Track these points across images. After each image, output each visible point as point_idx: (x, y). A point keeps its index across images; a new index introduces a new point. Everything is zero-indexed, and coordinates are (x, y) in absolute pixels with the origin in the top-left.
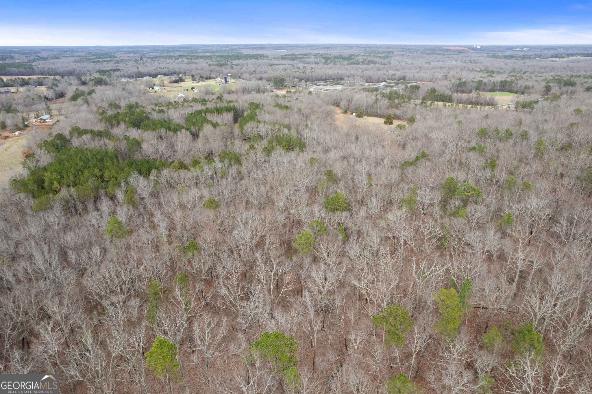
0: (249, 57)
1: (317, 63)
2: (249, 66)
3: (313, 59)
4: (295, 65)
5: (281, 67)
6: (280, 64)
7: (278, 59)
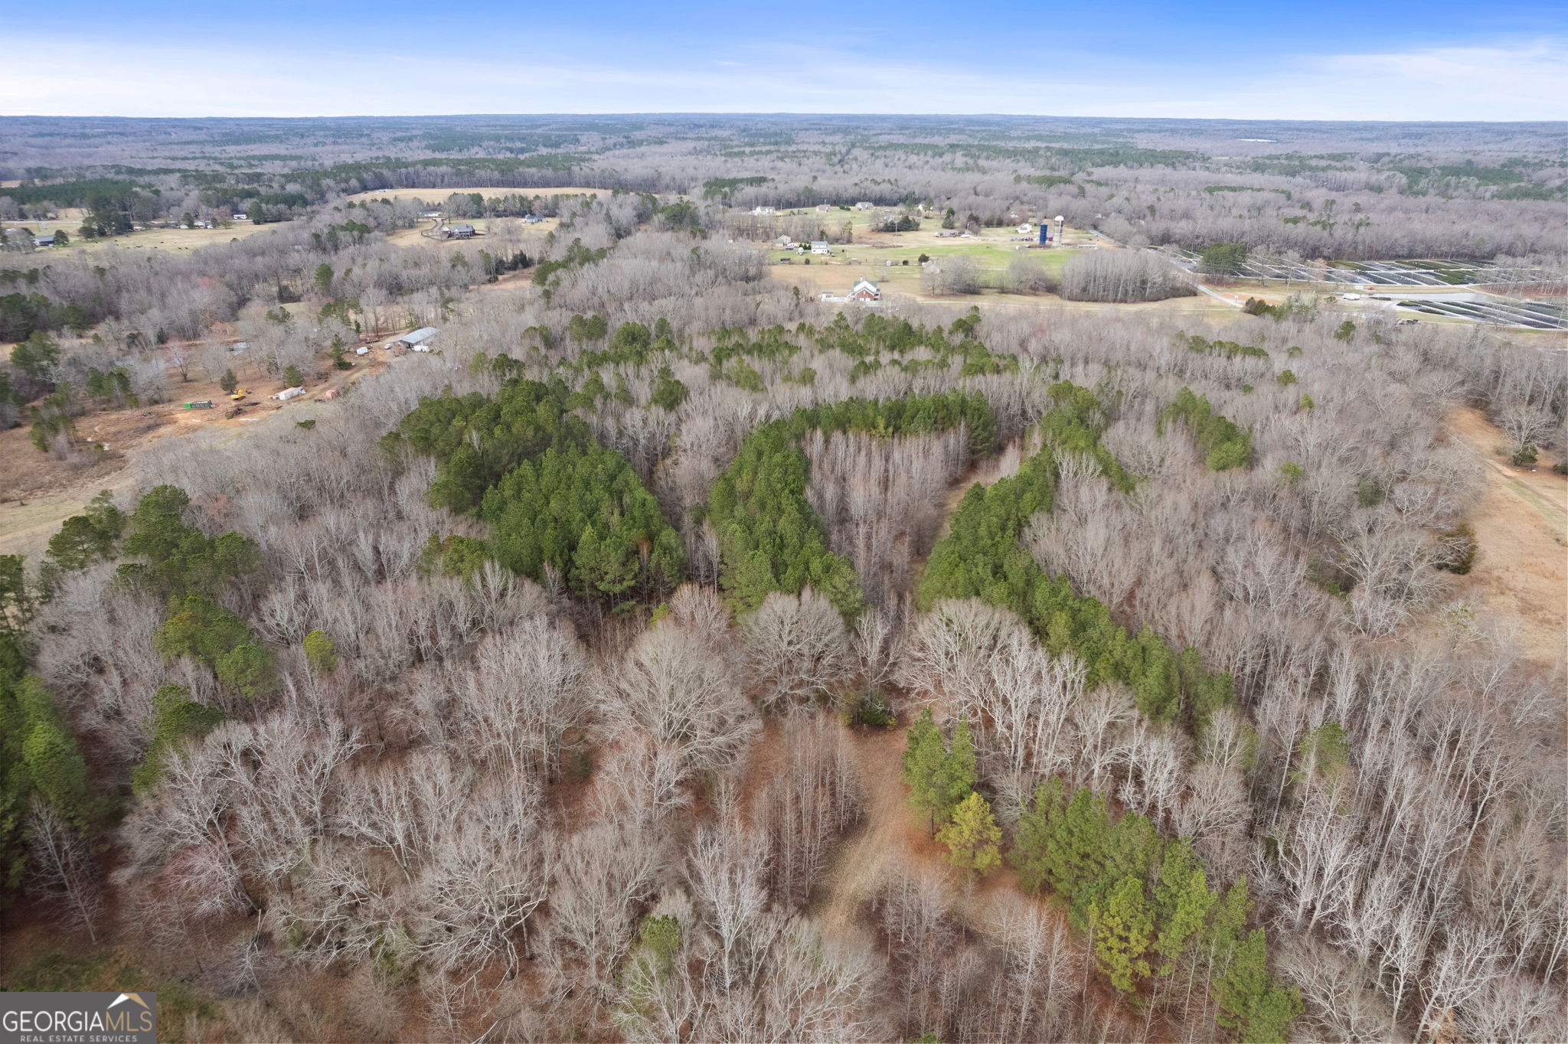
0: (1151, 157)
1: (1378, 189)
2: (1140, 188)
3: (1362, 174)
4: (1296, 195)
5: (1245, 198)
6: (1242, 189)
7: (1241, 168)
